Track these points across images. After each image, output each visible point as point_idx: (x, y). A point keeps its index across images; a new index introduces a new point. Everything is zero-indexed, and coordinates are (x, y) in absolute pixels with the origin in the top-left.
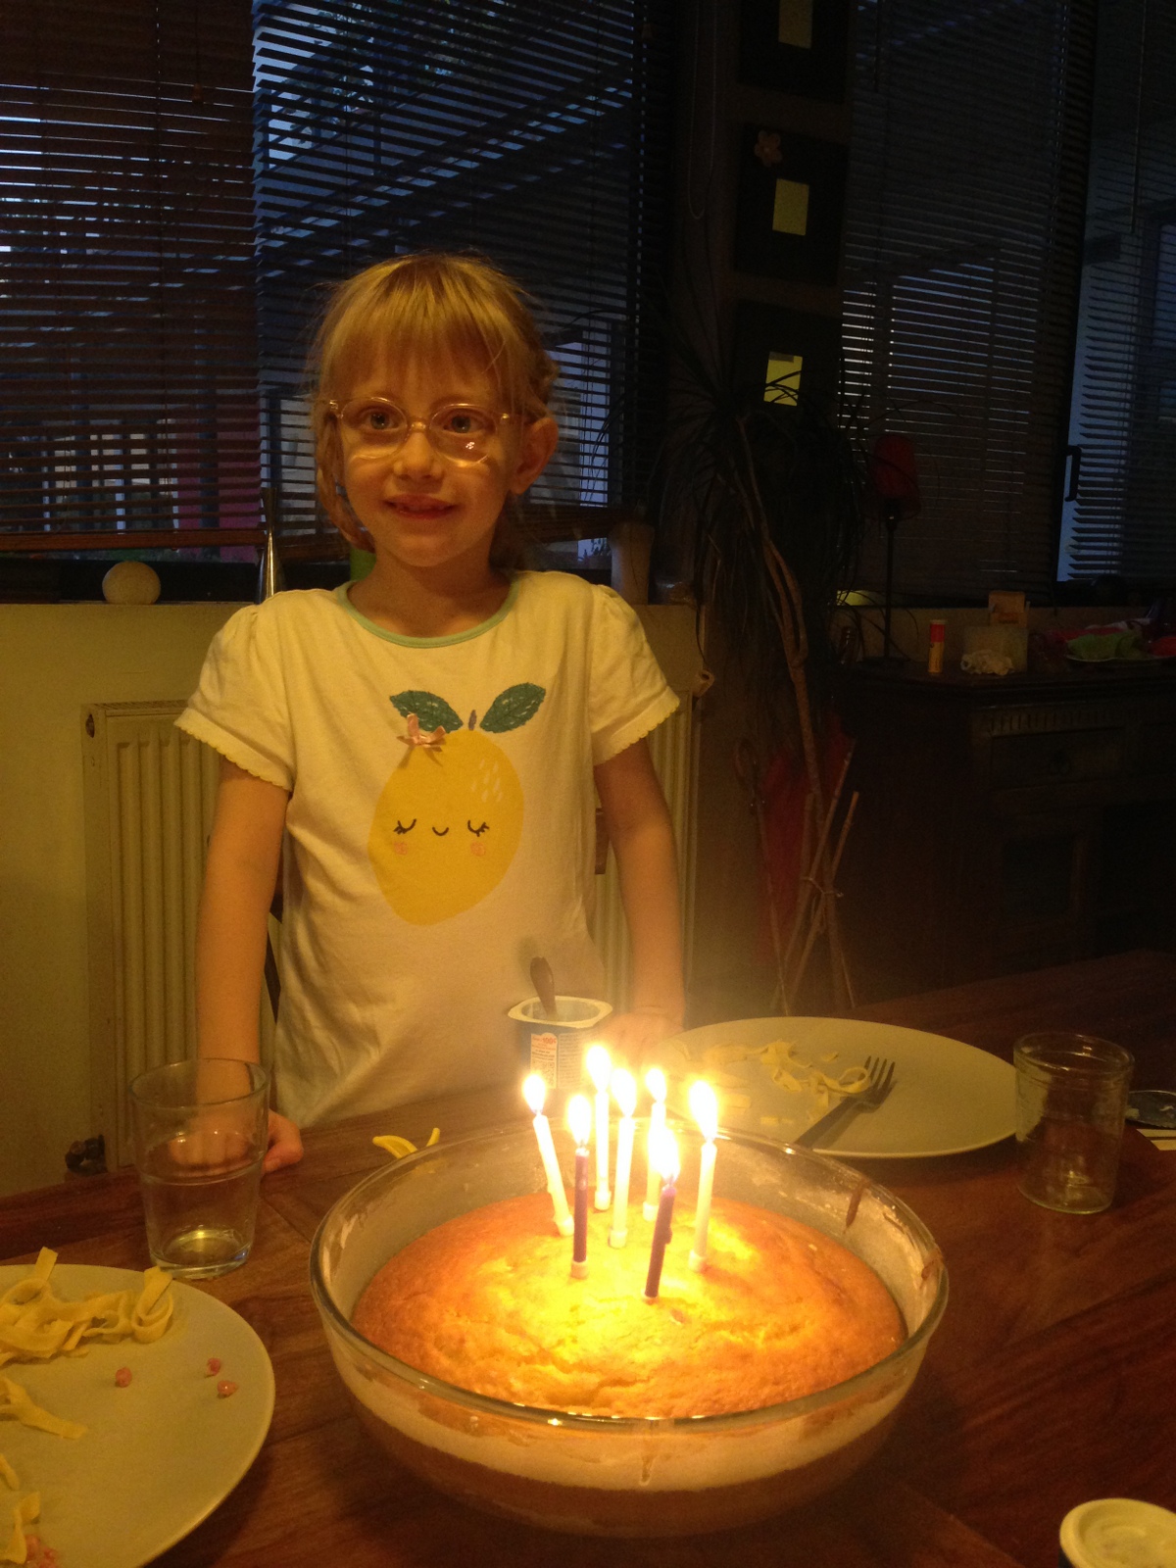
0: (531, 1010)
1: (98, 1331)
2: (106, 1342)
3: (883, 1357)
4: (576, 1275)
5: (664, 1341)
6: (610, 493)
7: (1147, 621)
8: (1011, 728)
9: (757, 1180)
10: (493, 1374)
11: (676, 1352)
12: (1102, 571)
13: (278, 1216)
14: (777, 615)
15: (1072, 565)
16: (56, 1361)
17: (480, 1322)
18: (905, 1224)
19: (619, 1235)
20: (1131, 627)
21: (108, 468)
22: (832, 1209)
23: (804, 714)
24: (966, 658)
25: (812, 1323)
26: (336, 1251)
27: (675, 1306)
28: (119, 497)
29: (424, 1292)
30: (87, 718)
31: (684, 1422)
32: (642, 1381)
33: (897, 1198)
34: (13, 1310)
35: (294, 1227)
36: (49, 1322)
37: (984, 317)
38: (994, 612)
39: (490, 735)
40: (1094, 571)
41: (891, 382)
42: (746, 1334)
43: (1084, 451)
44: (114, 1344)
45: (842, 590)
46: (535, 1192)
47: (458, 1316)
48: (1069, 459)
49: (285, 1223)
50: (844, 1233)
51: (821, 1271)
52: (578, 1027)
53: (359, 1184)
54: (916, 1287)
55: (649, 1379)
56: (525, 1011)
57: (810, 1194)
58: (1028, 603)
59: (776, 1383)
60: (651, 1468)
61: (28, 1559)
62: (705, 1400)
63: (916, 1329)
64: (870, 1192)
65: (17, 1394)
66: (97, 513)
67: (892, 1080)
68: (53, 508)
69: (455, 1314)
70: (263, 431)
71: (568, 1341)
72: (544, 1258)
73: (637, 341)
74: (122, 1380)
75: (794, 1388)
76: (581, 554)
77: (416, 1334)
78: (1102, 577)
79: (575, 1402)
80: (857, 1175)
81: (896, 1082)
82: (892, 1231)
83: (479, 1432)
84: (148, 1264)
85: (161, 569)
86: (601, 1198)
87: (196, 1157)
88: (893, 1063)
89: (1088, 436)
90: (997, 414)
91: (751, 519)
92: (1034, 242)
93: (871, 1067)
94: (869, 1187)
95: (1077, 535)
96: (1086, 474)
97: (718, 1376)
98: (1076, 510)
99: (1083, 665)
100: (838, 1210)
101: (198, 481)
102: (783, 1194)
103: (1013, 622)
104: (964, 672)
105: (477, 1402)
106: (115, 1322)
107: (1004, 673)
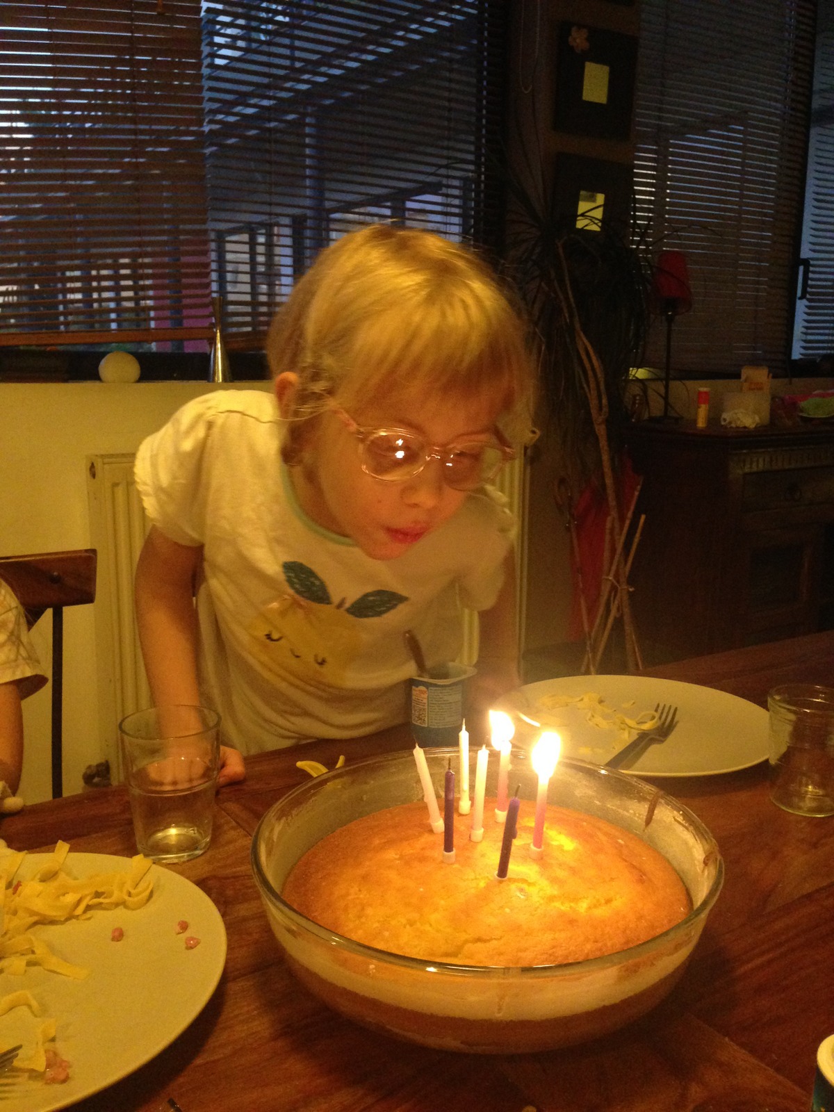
1: (99, 901)
2: (105, 909)
3: (676, 923)
4: (446, 861)
5: (512, 910)
8: (758, 466)
9: (579, 792)
10: (387, 934)
11: (521, 918)
14: (585, 386)
15: (803, 347)
16: (69, 922)
18: (690, 825)
19: (478, 833)
22: (635, 814)
23: (605, 457)
24: (725, 415)
25: (622, 897)
26: (270, 843)
27: (520, 884)
29: (334, 874)
30: (90, 465)
31: (528, 970)
33: (684, 806)
34: (38, 886)
35: (241, 827)
37: (737, 163)
38: (745, 382)
40: (819, 352)
41: (669, 212)
42: (572, 905)
43: (812, 263)
44: (111, 910)
45: (633, 367)
46: (416, 801)
47: (360, 891)
50: (644, 831)
51: (627, 859)
52: (443, 682)
53: (287, 795)
55: (501, 938)
57: (618, 803)
58: (771, 375)
60: (504, 1004)
61: (46, 1068)
62: (542, 954)
63: (699, 904)
64: (663, 801)
66: (97, 317)
67: (676, 719)
68: (65, 314)
69: (358, 889)
70: (213, 256)
73: (483, 185)
74: (119, 935)
75: (609, 945)
77: (329, 904)
78: (825, 356)
79: (447, 954)
80: (653, 789)
81: (677, 723)
82: (680, 829)
83: (376, 976)
84: (136, 853)
85: (141, 358)
87: (168, 776)
88: (676, 708)
89: (814, 251)
90: (747, 236)
91: (567, 315)
92: (777, 109)
93: (660, 711)
94: (662, 798)
95: (806, 324)
96: (813, 280)
97: (552, 935)
98: (806, 306)
99: (811, 420)
100: (640, 815)
101: (167, 293)
102: (598, 803)
103: (759, 389)
104: (723, 426)
105: (375, 954)
106: (111, 894)
107: (752, 426)
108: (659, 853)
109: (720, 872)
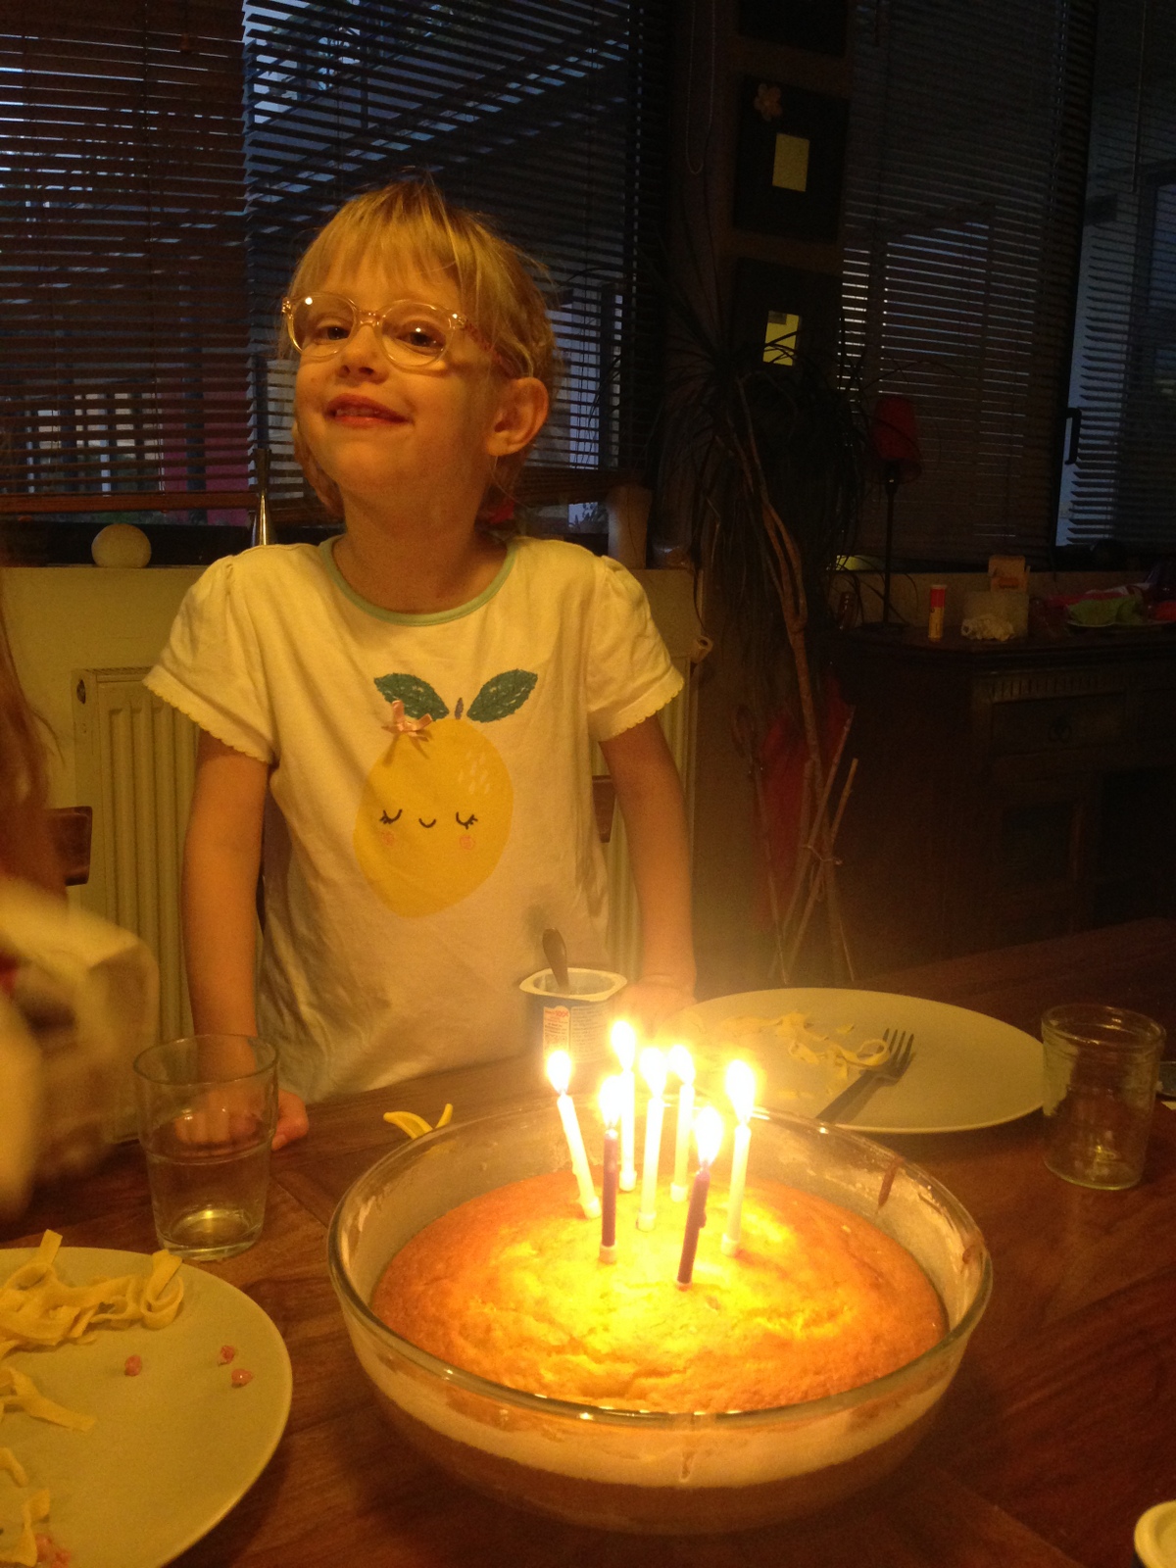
0: (543, 982)
1: (105, 1318)
2: (114, 1329)
3: (926, 1347)
4: (605, 1260)
5: (700, 1329)
6: (603, 454)
7: (1146, 586)
8: (1012, 694)
10: (523, 1364)
11: (713, 1341)
12: (1100, 536)
13: (288, 1194)
14: (775, 579)
15: (1071, 530)
16: (62, 1349)
17: (507, 1309)
18: (942, 1205)
19: (648, 1218)
20: (1131, 591)
21: (93, 428)
22: (864, 1189)
23: (803, 678)
24: (967, 623)
25: (851, 1309)
26: (354, 1234)
27: (709, 1292)
28: (104, 458)
29: (446, 1277)
30: (78, 683)
31: (721, 1417)
32: (678, 1372)
33: (933, 1178)
34: (19, 1296)
35: (305, 1207)
36: (55, 1308)
38: (994, 576)
39: (477, 725)
40: (1093, 536)
41: (886, 342)
42: (783, 1321)
43: (1084, 413)
44: (122, 1330)
45: (841, 554)
46: (555, 1171)
47: (484, 1302)
48: (1069, 422)
49: (295, 1202)
50: (877, 1213)
51: (857, 1254)
52: (591, 1000)
54: (956, 1269)
55: (685, 1369)
56: (536, 984)
57: (840, 1173)
58: (1029, 568)
59: (817, 1373)
60: (692, 1465)
61: (38, 1561)
62: (743, 1393)
64: (903, 1171)
65: (23, 1384)
66: (82, 475)
67: (911, 1052)
68: (37, 470)
69: (480, 1301)
70: (251, 392)
71: (600, 1329)
72: (570, 1242)
74: (132, 1368)
75: (835, 1378)
76: (572, 520)
77: (439, 1322)
78: (1100, 542)
79: (609, 1394)
80: (889, 1154)
81: (914, 1055)
82: (928, 1211)
83: (509, 1426)
84: (156, 1246)
85: (151, 532)
86: (626, 1178)
87: (201, 1136)
88: (912, 1036)
89: (1087, 398)
90: (992, 376)
91: (750, 482)
92: (1036, 201)
93: (890, 1038)
94: (903, 1166)
95: (1075, 498)
96: (1085, 437)
97: (756, 1365)
98: (1076, 474)
99: (1084, 630)
100: (871, 1190)
101: (184, 442)
102: (812, 1173)
103: (1013, 587)
104: (965, 637)
105: (507, 1395)
106: (123, 1308)
107: (1004, 638)
108: (899, 1245)
109: (987, 1273)
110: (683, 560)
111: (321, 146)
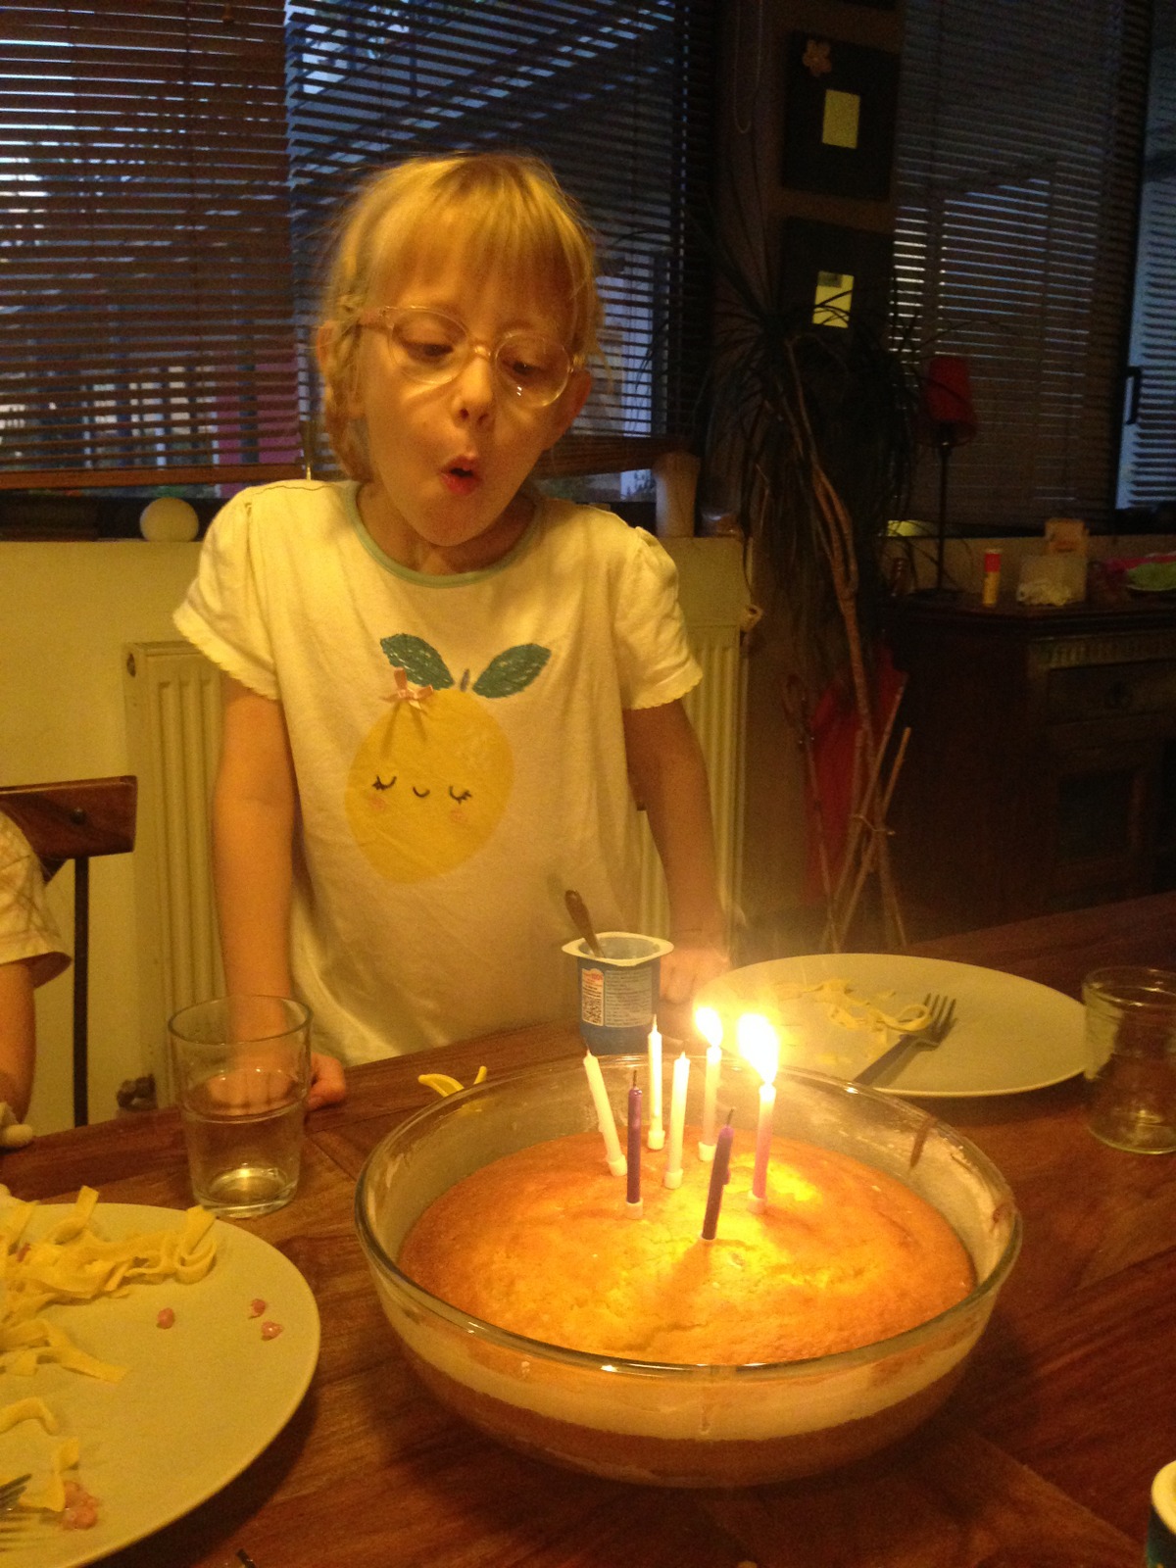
1: (139, 1272)
2: (149, 1283)
3: (953, 1303)
4: (629, 1216)
5: (723, 1285)
6: (653, 422)
8: (1069, 660)
9: (816, 1120)
10: (545, 1317)
11: (736, 1297)
12: (1164, 498)
13: (324, 1155)
14: (826, 545)
15: (1131, 492)
16: (97, 1302)
17: (531, 1263)
18: (974, 1165)
19: (675, 1176)
22: (896, 1149)
23: (854, 646)
24: (1022, 588)
25: (877, 1267)
26: (381, 1191)
28: (159, 432)
29: (473, 1234)
30: (128, 658)
31: (741, 1369)
32: (701, 1326)
33: (965, 1138)
34: (55, 1251)
35: (341, 1167)
36: (90, 1262)
37: (1040, 233)
38: (1051, 540)
39: (482, 700)
40: (1155, 498)
41: (944, 301)
42: (808, 1278)
43: (1145, 372)
44: (157, 1284)
45: (894, 519)
48: (1130, 382)
50: (909, 1174)
51: (885, 1213)
53: (405, 1124)
54: (986, 1229)
57: (873, 1133)
58: (1087, 531)
60: (711, 1417)
61: (65, 1507)
62: (765, 1347)
63: (987, 1276)
64: (935, 1132)
66: (137, 449)
67: (954, 1016)
68: (93, 444)
70: (301, 362)
72: (595, 1199)
73: (681, 264)
75: (859, 1333)
76: (624, 491)
77: (465, 1276)
80: (922, 1115)
81: (955, 1020)
82: (960, 1172)
83: (530, 1378)
84: (193, 1204)
88: (954, 1001)
89: (1148, 356)
90: (1052, 335)
91: (800, 446)
92: (1093, 155)
93: (931, 1004)
94: (935, 1127)
95: (1137, 460)
96: (1146, 397)
97: (779, 1320)
98: (1137, 433)
99: (1144, 594)
100: (903, 1150)
101: (237, 414)
102: (844, 1134)
103: (1070, 550)
104: (1020, 603)
105: (529, 1346)
106: (156, 1262)
107: (1061, 603)
109: (1016, 1231)
110: (732, 528)
111: (374, 116)
